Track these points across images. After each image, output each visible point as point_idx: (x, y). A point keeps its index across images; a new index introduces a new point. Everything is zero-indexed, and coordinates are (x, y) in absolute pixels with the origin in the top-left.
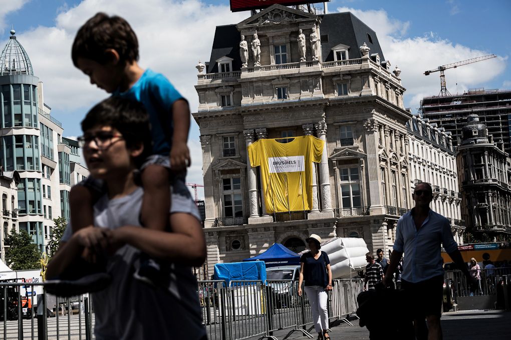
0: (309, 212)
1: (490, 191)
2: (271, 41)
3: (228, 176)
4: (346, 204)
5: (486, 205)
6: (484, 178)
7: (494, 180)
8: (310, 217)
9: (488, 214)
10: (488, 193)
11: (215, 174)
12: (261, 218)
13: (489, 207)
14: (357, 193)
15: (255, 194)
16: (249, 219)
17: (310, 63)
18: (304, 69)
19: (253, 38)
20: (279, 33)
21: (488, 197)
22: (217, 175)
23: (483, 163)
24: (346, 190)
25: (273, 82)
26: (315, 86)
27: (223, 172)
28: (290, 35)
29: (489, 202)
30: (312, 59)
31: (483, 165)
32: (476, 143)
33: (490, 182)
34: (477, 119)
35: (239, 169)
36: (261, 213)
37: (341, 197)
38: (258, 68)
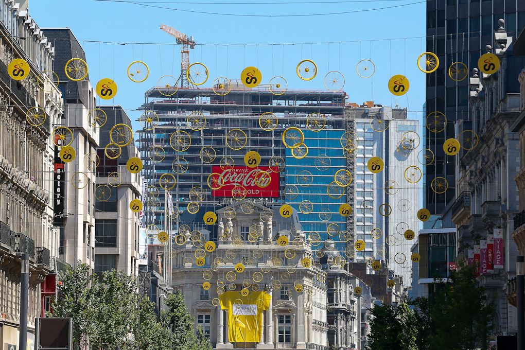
0: (257, 343)
1: (339, 314)
2: (239, 224)
3: (202, 314)
4: (281, 340)
5: (335, 328)
6: (335, 302)
7: (343, 305)
8: (258, 347)
9: (335, 336)
10: (337, 316)
11: (194, 312)
12: (225, 345)
13: (337, 330)
14: (288, 332)
15: (222, 328)
16: (217, 345)
17: (266, 242)
18: (262, 247)
19: (228, 221)
20: (246, 219)
21: (337, 320)
22: (195, 312)
23: (335, 288)
24: (281, 330)
25: (240, 253)
26: (268, 259)
27: (199, 310)
28: (253, 221)
29: (337, 325)
30: (267, 240)
31: (335, 290)
32: (330, 268)
33: (340, 306)
34: (333, 246)
35: (210, 310)
36: (225, 342)
37: (278, 334)
38: (230, 242)
